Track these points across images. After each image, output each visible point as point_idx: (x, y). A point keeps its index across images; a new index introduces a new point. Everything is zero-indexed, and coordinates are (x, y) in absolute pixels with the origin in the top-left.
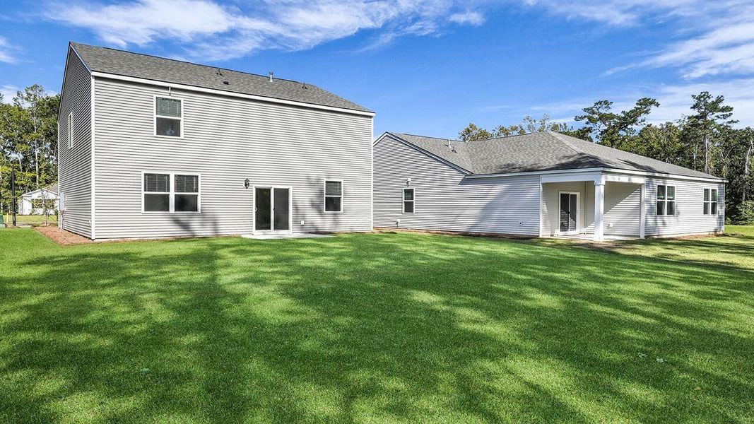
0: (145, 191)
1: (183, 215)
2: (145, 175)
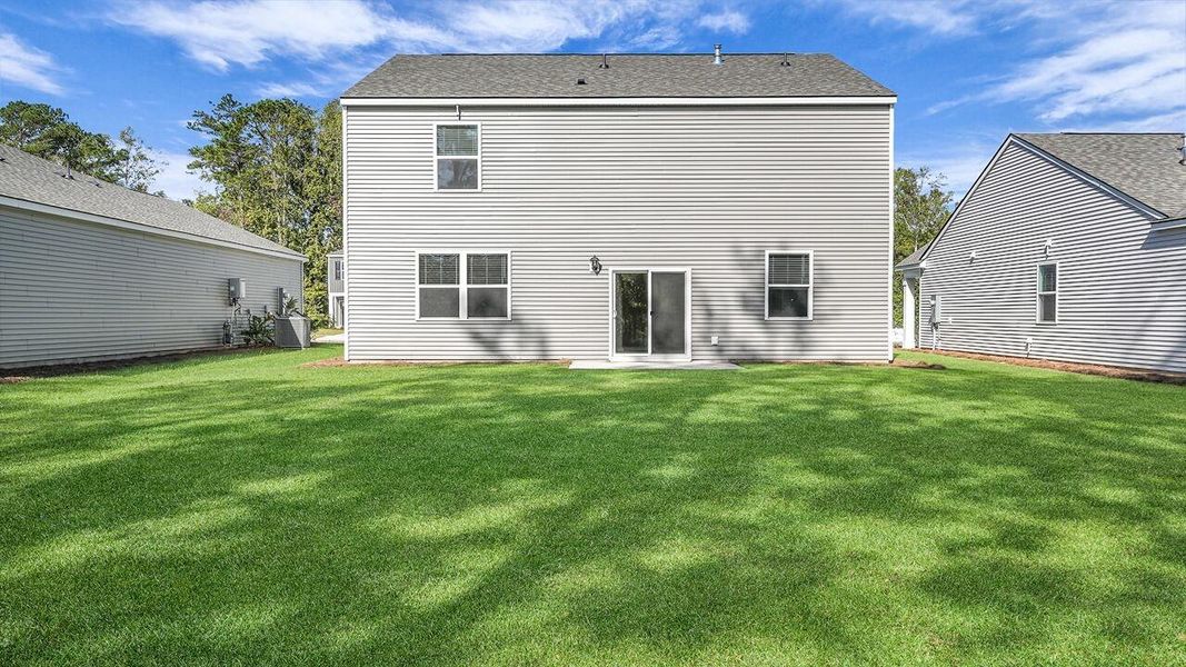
0: (420, 283)
1: (485, 325)
2: (421, 256)
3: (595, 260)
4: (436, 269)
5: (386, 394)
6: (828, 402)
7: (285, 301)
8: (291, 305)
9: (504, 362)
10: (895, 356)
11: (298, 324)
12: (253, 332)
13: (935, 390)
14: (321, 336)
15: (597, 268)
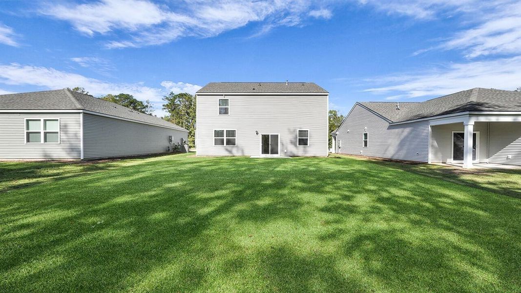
0: (215, 137)
1: (229, 147)
2: (215, 131)
3: (257, 132)
4: (218, 133)
5: (203, 164)
6: (309, 166)
7: (183, 141)
8: (185, 142)
9: (234, 156)
10: (329, 155)
11: (186, 147)
12: (175, 149)
13: (336, 163)
14: (192, 150)
15: (257, 134)
